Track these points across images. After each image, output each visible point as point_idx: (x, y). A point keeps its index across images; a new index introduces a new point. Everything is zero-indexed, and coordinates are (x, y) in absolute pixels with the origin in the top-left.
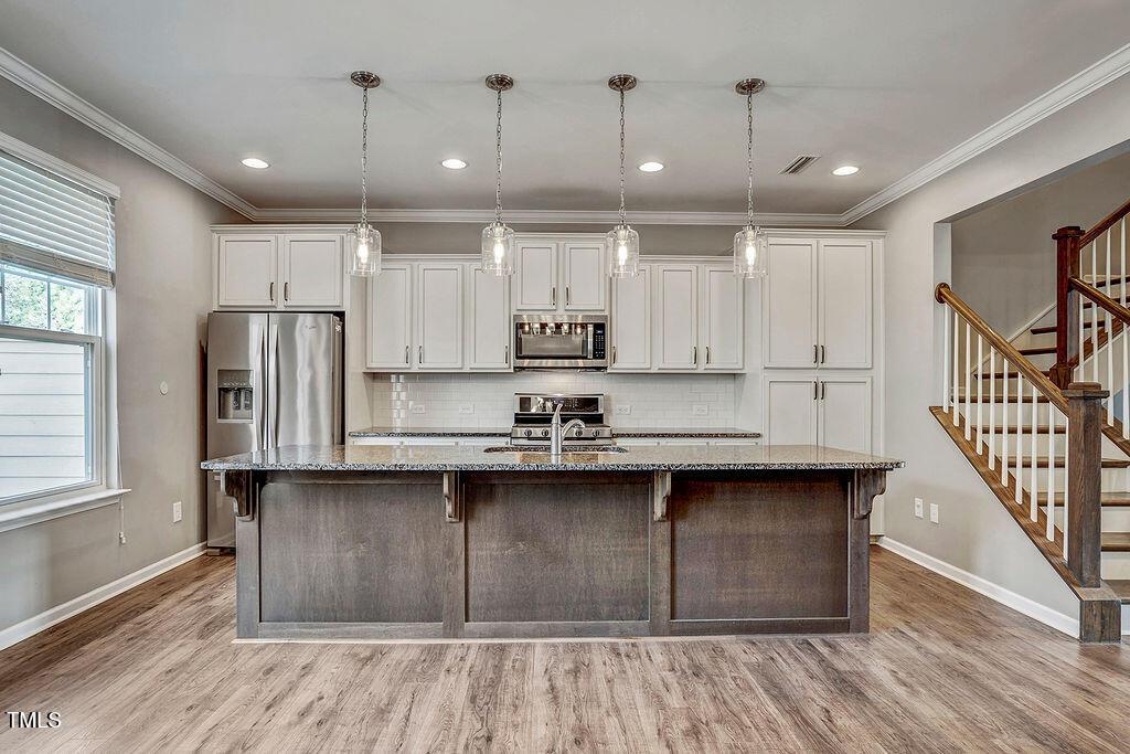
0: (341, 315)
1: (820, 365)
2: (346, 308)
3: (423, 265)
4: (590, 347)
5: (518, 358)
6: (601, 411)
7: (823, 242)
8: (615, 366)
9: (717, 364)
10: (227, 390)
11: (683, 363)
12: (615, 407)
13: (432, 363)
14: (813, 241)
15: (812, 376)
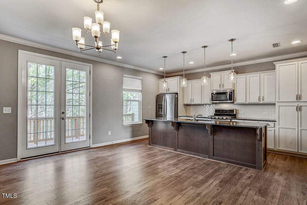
0: (177, 94)
1: (299, 101)
2: (178, 92)
3: (194, 82)
4: (228, 98)
5: (212, 101)
6: (235, 113)
7: (300, 62)
8: (236, 102)
9: (266, 101)
10: (160, 108)
11: (256, 101)
12: (240, 112)
13: (196, 102)
14: (296, 63)
15: (296, 104)
